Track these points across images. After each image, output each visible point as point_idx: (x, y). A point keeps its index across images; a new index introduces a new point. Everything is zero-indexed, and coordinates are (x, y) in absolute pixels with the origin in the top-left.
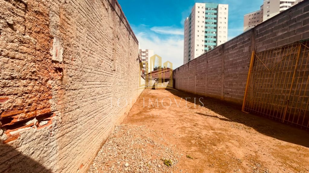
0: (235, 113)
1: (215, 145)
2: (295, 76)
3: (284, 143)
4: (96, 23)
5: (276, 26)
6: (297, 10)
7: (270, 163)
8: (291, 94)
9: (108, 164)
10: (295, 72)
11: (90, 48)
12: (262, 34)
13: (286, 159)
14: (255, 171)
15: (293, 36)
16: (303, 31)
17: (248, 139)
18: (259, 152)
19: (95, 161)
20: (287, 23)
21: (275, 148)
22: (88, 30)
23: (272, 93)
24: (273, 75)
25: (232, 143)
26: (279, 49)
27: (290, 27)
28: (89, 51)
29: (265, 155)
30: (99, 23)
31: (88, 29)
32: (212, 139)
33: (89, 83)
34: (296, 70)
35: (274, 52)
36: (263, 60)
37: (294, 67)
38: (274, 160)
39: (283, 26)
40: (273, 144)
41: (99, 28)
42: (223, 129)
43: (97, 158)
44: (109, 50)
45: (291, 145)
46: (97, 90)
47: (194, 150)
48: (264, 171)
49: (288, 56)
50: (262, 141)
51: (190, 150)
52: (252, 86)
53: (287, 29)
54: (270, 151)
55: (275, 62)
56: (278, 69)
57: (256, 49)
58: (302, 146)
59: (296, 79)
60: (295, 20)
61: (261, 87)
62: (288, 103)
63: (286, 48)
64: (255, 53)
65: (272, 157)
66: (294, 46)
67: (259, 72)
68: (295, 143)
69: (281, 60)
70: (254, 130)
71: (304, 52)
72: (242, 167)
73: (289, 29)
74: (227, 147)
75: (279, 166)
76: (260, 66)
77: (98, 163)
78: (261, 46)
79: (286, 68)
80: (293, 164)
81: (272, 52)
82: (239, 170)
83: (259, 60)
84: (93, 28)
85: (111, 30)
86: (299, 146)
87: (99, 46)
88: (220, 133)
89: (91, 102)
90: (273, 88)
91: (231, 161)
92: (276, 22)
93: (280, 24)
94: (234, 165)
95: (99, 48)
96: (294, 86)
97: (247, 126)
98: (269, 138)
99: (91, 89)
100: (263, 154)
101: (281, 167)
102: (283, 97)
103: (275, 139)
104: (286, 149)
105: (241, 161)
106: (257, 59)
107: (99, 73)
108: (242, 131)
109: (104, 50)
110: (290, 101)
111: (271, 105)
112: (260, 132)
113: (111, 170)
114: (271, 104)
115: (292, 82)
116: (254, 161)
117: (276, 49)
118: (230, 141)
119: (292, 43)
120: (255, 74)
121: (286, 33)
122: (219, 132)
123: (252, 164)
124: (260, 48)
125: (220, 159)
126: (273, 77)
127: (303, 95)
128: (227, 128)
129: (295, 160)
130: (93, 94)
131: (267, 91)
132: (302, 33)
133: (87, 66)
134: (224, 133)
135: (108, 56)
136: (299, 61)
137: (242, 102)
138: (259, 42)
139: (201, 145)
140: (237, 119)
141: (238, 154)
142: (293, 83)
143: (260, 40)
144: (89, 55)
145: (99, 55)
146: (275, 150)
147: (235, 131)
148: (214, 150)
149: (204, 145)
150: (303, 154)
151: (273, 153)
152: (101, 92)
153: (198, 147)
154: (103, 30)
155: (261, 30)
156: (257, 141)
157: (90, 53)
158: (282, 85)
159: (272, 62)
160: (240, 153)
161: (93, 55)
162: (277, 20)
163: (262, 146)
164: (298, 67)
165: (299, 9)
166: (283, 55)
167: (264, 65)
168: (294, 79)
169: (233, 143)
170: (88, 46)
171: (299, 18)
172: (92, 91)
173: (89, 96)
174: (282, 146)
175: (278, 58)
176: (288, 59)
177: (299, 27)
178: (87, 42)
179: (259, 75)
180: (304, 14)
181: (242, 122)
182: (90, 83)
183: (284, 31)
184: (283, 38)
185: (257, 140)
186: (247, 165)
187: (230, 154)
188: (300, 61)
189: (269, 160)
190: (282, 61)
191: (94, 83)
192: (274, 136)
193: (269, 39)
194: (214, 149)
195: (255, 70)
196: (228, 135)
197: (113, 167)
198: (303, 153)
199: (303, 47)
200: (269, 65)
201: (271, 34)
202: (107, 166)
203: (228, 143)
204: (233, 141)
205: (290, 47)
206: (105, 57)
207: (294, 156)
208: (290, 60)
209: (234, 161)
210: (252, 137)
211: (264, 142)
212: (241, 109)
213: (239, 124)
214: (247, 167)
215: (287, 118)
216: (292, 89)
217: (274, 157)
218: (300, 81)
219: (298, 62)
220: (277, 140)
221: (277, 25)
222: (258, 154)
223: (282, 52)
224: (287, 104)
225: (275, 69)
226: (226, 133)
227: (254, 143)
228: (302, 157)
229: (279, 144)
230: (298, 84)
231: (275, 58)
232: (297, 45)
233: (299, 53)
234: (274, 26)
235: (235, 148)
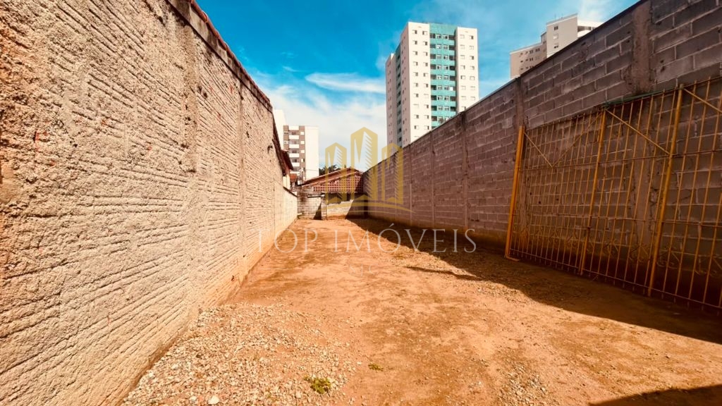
0: (490, 263)
1: (437, 335)
2: (598, 178)
3: (577, 317)
4: (123, 52)
5: (559, 73)
6: (596, 42)
7: (543, 362)
8: (594, 214)
10: (596, 168)
11: (104, 112)
12: (535, 91)
13: (575, 348)
14: (513, 381)
15: (591, 94)
16: (608, 84)
17: (507, 315)
18: (527, 341)
20: (579, 69)
21: (558, 328)
22: (92, 66)
23: (558, 215)
24: (560, 175)
25: (475, 327)
26: (567, 121)
27: (584, 75)
28: (99, 119)
29: (536, 346)
30: (134, 52)
31: (93, 62)
32: (432, 321)
33: (101, 199)
34: (599, 164)
35: (558, 128)
36: (540, 145)
37: (595, 159)
38: (552, 354)
39: (572, 73)
40: (557, 320)
41: (134, 64)
42: (461, 298)
44: (172, 121)
45: (591, 320)
46: (134, 218)
47: (389, 351)
48: (529, 378)
49: (584, 136)
50: (535, 316)
51: (379, 352)
52: (522, 201)
53: (579, 81)
54: (548, 336)
55: (561, 148)
56: (568, 163)
57: (525, 121)
58: (610, 321)
59: (600, 184)
60: (592, 62)
61: (540, 203)
62: (589, 233)
63: (580, 119)
64: (525, 129)
65: (551, 348)
66: (594, 114)
67: (534, 171)
68: (598, 316)
69: (572, 145)
70: (523, 295)
71: (611, 126)
72: (487, 375)
73: (584, 80)
74: (463, 336)
75: (562, 365)
76: (534, 157)
78: (534, 115)
79: (581, 161)
80: (588, 359)
81: (555, 129)
82: (480, 383)
83: (533, 145)
84: (113, 61)
85: (178, 73)
86: (605, 320)
87: (135, 109)
88: (451, 308)
89: (112, 250)
90: (561, 202)
91: (465, 365)
92: (559, 66)
93: (567, 70)
94: (470, 374)
95: (136, 114)
96: (597, 197)
97: (511, 288)
98: (550, 309)
99: (110, 216)
100: (532, 343)
101: (565, 367)
102: (579, 222)
103: (559, 309)
104: (580, 328)
105: (486, 364)
106: (528, 144)
107: (139, 175)
108: (498, 300)
109: (156, 118)
110: (591, 229)
111: (558, 240)
112: (534, 299)
114: (558, 237)
115: (594, 188)
116: (514, 360)
117: (561, 123)
118: (472, 322)
119: (590, 110)
120: (528, 176)
121: (578, 89)
122: (451, 305)
123: (509, 367)
124: (534, 120)
125: (443, 364)
126: (559, 180)
127: (613, 215)
128: (468, 295)
129: (593, 350)
130: (119, 228)
131: (550, 211)
132: (606, 89)
133: (94, 155)
134: (461, 306)
135: (170, 136)
136: (603, 145)
137: (505, 237)
138: (531, 106)
139: (407, 337)
140: (493, 275)
141: (482, 349)
142: (595, 191)
143: (533, 103)
144: (98, 131)
145: (137, 132)
146: (559, 332)
147: (484, 301)
148: (432, 345)
149: (413, 338)
150: (610, 336)
151: (552, 340)
152: (146, 224)
153: (400, 343)
154: (149, 70)
155: (533, 82)
156: (526, 318)
157: (103, 123)
158: (576, 197)
159: (557, 149)
160: (486, 346)
161: (114, 131)
162: (561, 63)
163: (533, 328)
164: (602, 158)
165: (599, 40)
166: (575, 134)
167: (542, 155)
168: (597, 183)
169: (477, 327)
170: (94, 105)
171: (600, 57)
172: (114, 221)
173: (104, 234)
174: (573, 323)
175: (566, 141)
176: (583, 142)
177: (600, 76)
178: (93, 95)
179: (534, 178)
180: (606, 49)
181: (502, 281)
182: (106, 199)
183: (575, 85)
184: (573, 100)
185: (525, 316)
186: (498, 370)
187: (466, 350)
188: (606, 147)
189: (543, 355)
190: (574, 145)
191: (121, 200)
192: (560, 303)
193: (548, 101)
194: (434, 343)
195: (526, 167)
196: (468, 312)
198: (612, 334)
199: (609, 117)
200: (552, 155)
201: (551, 91)
203: (465, 327)
204: (476, 323)
205: (587, 116)
206: (158, 136)
207: (594, 342)
208: (587, 145)
209: (471, 366)
210: (518, 310)
211: (539, 318)
212: (504, 254)
213: (494, 285)
214: (498, 374)
215: (587, 265)
216: (593, 204)
217: (554, 347)
218: (607, 185)
219: (601, 148)
220: (565, 312)
221: (561, 71)
222: (523, 345)
223: (573, 127)
224: (587, 235)
225: (562, 164)
226: (466, 307)
227: (520, 322)
228: (608, 342)
229: (567, 321)
230: (604, 194)
231: (562, 140)
232: (599, 113)
233: (602, 129)
234: (556, 74)
235: (479, 336)
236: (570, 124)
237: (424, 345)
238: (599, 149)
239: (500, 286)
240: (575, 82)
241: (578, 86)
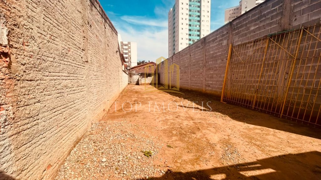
0: (215, 104)
1: (194, 133)
2: (263, 68)
3: (252, 126)
4: (56, 3)
6: (267, 6)
7: (239, 144)
8: (260, 84)
9: (83, 162)
10: (263, 63)
11: (50, 33)
12: (238, 28)
13: (251, 138)
14: (227, 151)
15: (263, 30)
16: (271, 26)
17: (223, 125)
18: (232, 136)
19: (67, 161)
20: (259, 18)
21: (244, 131)
22: (44, 10)
23: (245, 84)
24: (246, 66)
25: (210, 130)
26: (251, 42)
27: (260, 22)
28: (49, 36)
29: (236, 138)
30: (60, 4)
31: (44, 8)
32: (192, 128)
33: (51, 73)
35: (247, 46)
36: (238, 53)
37: (262, 60)
39: (255, 20)
40: (243, 127)
41: (61, 10)
42: (203, 118)
43: (69, 157)
44: (78, 38)
45: (257, 127)
46: (64, 83)
47: (175, 140)
48: (233, 150)
49: (258, 49)
50: (234, 126)
51: (171, 140)
52: (229, 78)
53: (258, 24)
54: (240, 134)
55: (248, 55)
56: (250, 61)
57: (233, 42)
58: (265, 128)
59: (264, 71)
60: (265, 16)
61: (237, 78)
62: (257, 92)
63: (257, 41)
64: (233, 46)
65: (242, 138)
66: (264, 40)
67: (235, 64)
68: (260, 126)
69: (253, 53)
70: (229, 118)
71: (271, 45)
72: (216, 149)
73: (260, 24)
75: (246, 145)
76: (236, 58)
77: (71, 162)
78: (237, 39)
79: (256, 60)
80: (257, 142)
81: (246, 46)
82: (213, 152)
83: (235, 53)
84: (53, 8)
85: (79, 14)
86: (263, 127)
87: (63, 32)
88: (199, 122)
89: (57, 96)
90: (246, 79)
91: (207, 145)
92: (249, 17)
93: (253, 19)
94: (209, 149)
95: (63, 34)
96: (262, 76)
97: (224, 114)
98: (241, 123)
99: (56, 81)
100: (234, 137)
101: (248, 146)
102: (253, 87)
103: (244, 123)
104: (253, 130)
105: (216, 145)
106: (233, 52)
107: (66, 63)
108: (219, 119)
109: (71, 36)
110: (259, 90)
111: (244, 94)
112: (234, 119)
113: (87, 168)
114: (244, 93)
115: (261, 72)
116: (226, 143)
117: (249, 43)
118: (209, 128)
119: (262, 37)
120: (232, 67)
121: (257, 28)
122: (199, 121)
123: (225, 146)
124: (237, 42)
125: (198, 145)
126: (246, 68)
127: (268, 84)
128: (206, 117)
129: (258, 139)
130: (59, 87)
131: (241, 82)
132: (270, 28)
133: (48, 53)
134: (203, 122)
135: (77, 45)
136: (266, 53)
137: (221, 93)
138: (235, 35)
139: (182, 134)
140: (216, 109)
141: (214, 139)
142: (261, 73)
143: (237, 34)
144: (49, 41)
145: (64, 43)
147: (213, 120)
148: (193, 138)
149: (184, 135)
150: (265, 134)
151: (242, 135)
152: (70, 85)
153: (179, 137)
154: (67, 13)
155: (237, 24)
156: (231, 126)
157: (50, 38)
158: (253, 76)
159: (246, 55)
160: (216, 138)
161: (55, 42)
163: (234, 130)
164: (266, 59)
166: (255, 48)
167: (240, 57)
168: (262, 70)
170: (46, 29)
171: (268, 13)
172: (57, 83)
173: (54, 89)
174: (250, 129)
175: (250, 51)
176: (258, 52)
177: (268, 22)
178: (45, 24)
179: (235, 68)
180: (271, 10)
182: (54, 73)
183: (256, 26)
184: (255, 33)
186: (220, 147)
187: (207, 139)
188: (267, 54)
189: (238, 141)
190: (254, 53)
191: (60, 74)
192: (244, 121)
193: (243, 33)
194: (193, 137)
195: (232, 63)
196: (207, 124)
197: (89, 164)
198: (266, 133)
199: (270, 41)
200: (244, 57)
201: (245, 28)
202: (82, 164)
203: (206, 130)
204: (210, 129)
205: (260, 40)
206: (72, 45)
207: (259, 136)
209: (209, 146)
210: (227, 123)
211: (236, 126)
212: (220, 100)
213: (217, 113)
214: (220, 149)
215: (256, 105)
216: (260, 79)
218: (267, 71)
220: (247, 124)
221: (250, 19)
222: (230, 137)
223: (254, 45)
224: (256, 93)
225: (248, 61)
226: (205, 122)
227: (228, 129)
228: (264, 136)
229: (247, 128)
230: (265, 75)
231: (248, 51)
232: (266, 39)
233: (267, 46)
234: (248, 21)
235: (212, 134)
236: (252, 44)
237: (189, 138)
238: (265, 55)
239: (220, 114)
240: (255, 25)
241: (257, 26)
